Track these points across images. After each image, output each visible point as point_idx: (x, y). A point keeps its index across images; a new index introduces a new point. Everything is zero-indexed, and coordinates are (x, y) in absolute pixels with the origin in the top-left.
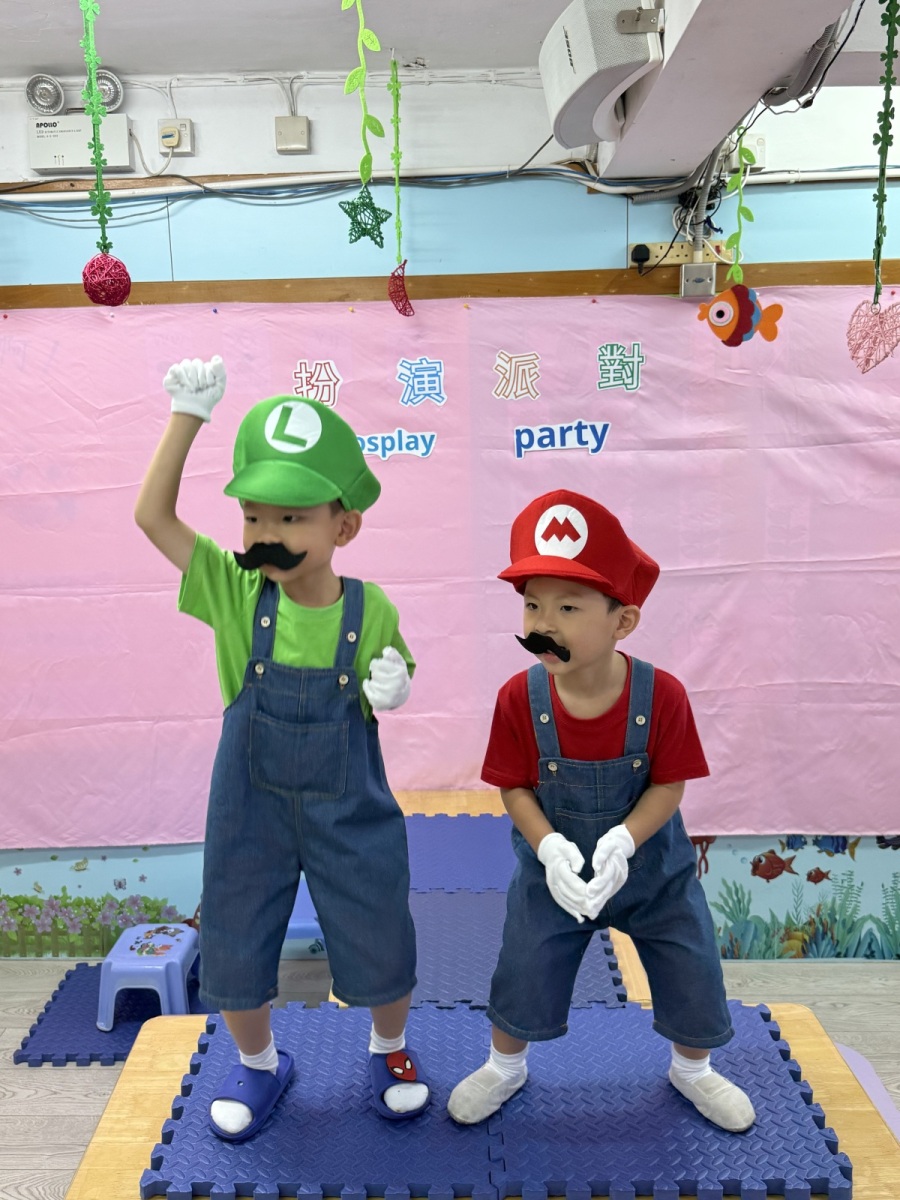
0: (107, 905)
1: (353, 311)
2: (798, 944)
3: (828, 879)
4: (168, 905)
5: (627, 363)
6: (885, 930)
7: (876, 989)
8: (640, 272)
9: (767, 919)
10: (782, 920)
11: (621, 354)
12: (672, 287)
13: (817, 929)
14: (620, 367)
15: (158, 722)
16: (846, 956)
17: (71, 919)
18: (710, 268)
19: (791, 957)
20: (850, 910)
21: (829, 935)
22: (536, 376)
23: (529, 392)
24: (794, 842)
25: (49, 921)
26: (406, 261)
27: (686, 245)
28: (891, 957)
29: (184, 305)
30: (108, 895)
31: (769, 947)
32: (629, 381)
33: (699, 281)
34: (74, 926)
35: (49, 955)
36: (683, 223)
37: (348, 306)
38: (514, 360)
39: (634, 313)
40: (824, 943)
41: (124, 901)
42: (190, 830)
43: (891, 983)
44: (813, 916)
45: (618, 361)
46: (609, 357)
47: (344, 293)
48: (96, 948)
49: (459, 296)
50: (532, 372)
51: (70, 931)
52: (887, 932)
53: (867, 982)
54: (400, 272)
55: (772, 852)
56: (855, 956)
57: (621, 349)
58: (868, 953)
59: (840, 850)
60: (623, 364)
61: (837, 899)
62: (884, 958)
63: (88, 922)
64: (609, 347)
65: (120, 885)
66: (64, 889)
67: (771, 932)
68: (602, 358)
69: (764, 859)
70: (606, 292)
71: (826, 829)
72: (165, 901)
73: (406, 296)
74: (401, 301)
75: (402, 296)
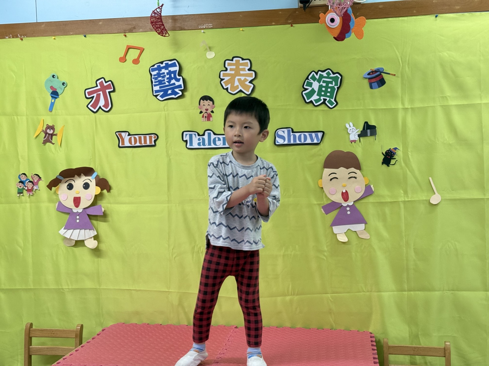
8: (305, 10)
26: (162, 5)
54: (159, 11)
70: (286, 22)
73: (163, 25)
74: (160, 28)
75: (160, 25)
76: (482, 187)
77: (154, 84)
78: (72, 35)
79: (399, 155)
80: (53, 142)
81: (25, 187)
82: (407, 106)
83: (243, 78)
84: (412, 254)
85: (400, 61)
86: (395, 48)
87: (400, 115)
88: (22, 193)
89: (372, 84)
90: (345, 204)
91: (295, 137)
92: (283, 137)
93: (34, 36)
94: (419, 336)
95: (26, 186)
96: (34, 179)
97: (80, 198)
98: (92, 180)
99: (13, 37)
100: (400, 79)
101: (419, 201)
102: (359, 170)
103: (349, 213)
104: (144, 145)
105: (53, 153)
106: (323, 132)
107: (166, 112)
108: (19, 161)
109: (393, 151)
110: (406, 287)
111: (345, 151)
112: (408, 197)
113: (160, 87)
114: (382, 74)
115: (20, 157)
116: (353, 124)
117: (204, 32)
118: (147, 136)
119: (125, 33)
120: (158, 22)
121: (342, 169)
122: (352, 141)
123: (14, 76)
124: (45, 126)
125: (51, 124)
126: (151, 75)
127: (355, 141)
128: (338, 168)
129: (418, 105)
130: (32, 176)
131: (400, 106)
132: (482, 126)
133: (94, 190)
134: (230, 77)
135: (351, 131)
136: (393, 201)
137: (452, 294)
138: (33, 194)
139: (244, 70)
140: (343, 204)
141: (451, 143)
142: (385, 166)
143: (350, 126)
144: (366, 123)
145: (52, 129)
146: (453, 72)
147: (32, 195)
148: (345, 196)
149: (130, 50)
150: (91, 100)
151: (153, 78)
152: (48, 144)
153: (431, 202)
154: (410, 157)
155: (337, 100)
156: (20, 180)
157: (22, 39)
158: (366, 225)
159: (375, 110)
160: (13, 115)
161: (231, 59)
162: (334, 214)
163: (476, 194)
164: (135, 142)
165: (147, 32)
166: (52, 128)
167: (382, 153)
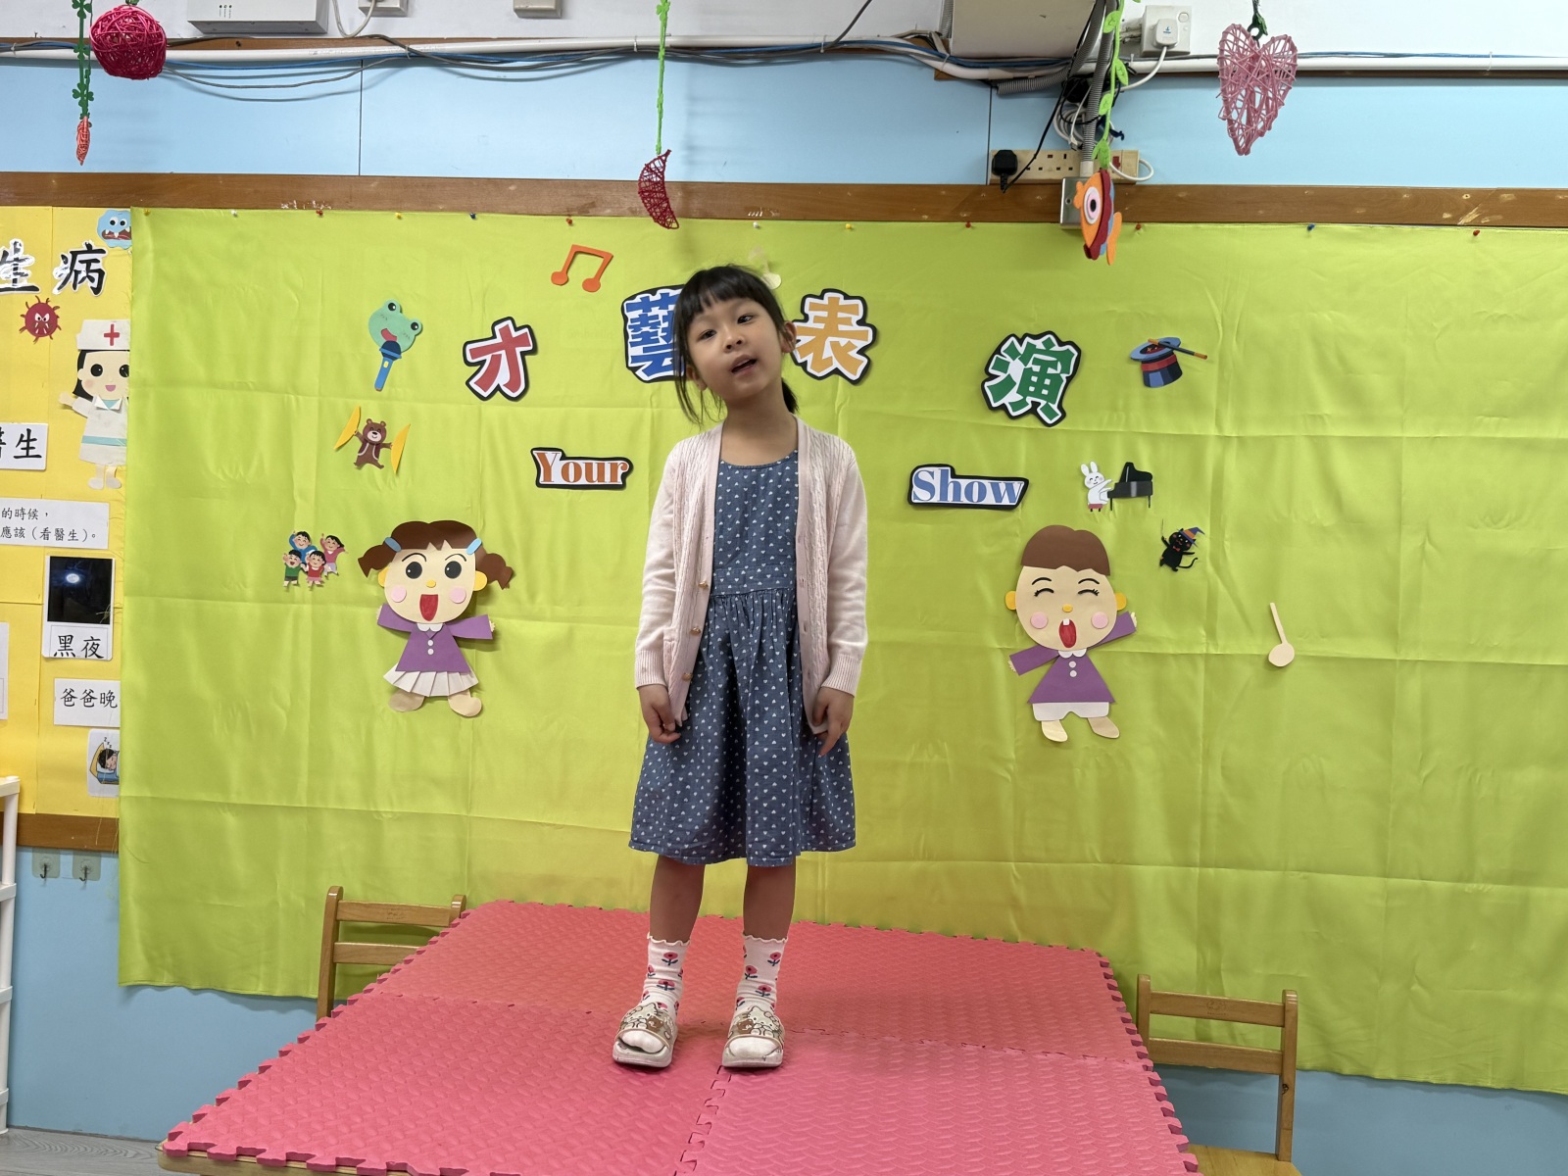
8: (1003, 191)
12: (1047, 213)
26: (668, 152)
27: (1071, 154)
36: (1067, 123)
54: (658, 164)
70: (955, 216)
73: (666, 199)
74: (658, 205)
75: (661, 198)
76: (1392, 632)
77: (630, 340)
78: (442, 210)
79: (1203, 545)
80: (381, 461)
81: (303, 566)
82: (1229, 431)
83: (843, 341)
84: (1217, 780)
85: (1220, 325)
86: (1210, 296)
87: (1212, 452)
88: (295, 578)
89: (1151, 375)
90: (1065, 653)
91: (957, 487)
92: (929, 488)
93: (351, 208)
94: (1223, 973)
95: (307, 562)
96: (328, 548)
97: (436, 596)
98: (467, 558)
99: (300, 207)
100: (1216, 367)
101: (1243, 657)
102: (1104, 576)
103: (1073, 674)
104: (597, 483)
105: (379, 490)
106: (1026, 482)
107: (655, 410)
108: (293, 501)
109: (1190, 534)
110: (1197, 856)
111: (1075, 529)
112: (1216, 645)
113: (645, 350)
114: (1175, 352)
115: (295, 493)
116: (1098, 467)
117: (758, 227)
118: (606, 463)
119: (570, 215)
120: (656, 192)
121: (1065, 571)
122: (1092, 507)
123: (296, 300)
124: (363, 424)
125: (377, 420)
126: (626, 319)
127: (1099, 507)
128: (1055, 567)
129: (1254, 430)
130: (322, 540)
131: (1213, 431)
132: (1400, 491)
133: (473, 579)
134: (813, 337)
135: (1093, 481)
136: (1180, 652)
137: (1305, 878)
138: (322, 582)
139: (847, 321)
140: (1061, 653)
141: (1326, 524)
142: (1166, 569)
143: (1091, 471)
144: (1129, 465)
145: (379, 430)
146: (1342, 359)
147: (318, 586)
148: (1068, 634)
149: (580, 257)
150: (477, 367)
151: (630, 327)
152: (367, 466)
153: (1271, 660)
154: (1227, 551)
155: (1065, 405)
156: (292, 549)
157: (321, 214)
158: (1113, 706)
159: (1154, 438)
160: (287, 393)
161: (819, 293)
162: (1037, 674)
163: (1377, 650)
164: (578, 476)
165: (621, 218)
166: (380, 428)
167: (1163, 539)
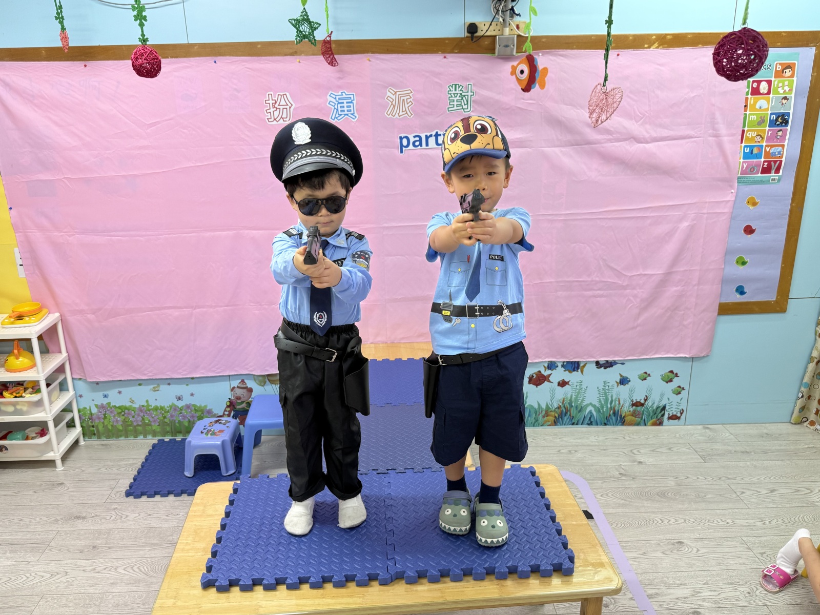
0: (172, 409)
1: (299, 62)
2: (551, 419)
3: (569, 385)
4: (208, 408)
5: (465, 96)
6: (598, 410)
7: (592, 442)
8: (472, 40)
9: (536, 406)
10: (544, 407)
11: (461, 90)
12: (491, 49)
13: (563, 410)
14: (461, 98)
15: (195, 309)
16: (577, 424)
17: (153, 417)
18: (514, 38)
19: (548, 425)
20: (580, 401)
21: (569, 413)
22: (410, 103)
23: (407, 113)
24: (551, 366)
25: (140, 419)
26: (332, 32)
27: (499, 24)
28: (601, 425)
29: (195, 58)
30: (173, 404)
31: (537, 421)
32: (465, 107)
33: (507, 46)
34: (155, 421)
35: (142, 437)
36: (498, 10)
37: (296, 59)
38: (398, 93)
39: (468, 65)
40: (566, 418)
41: (182, 407)
42: (218, 369)
43: (600, 438)
44: (560, 404)
45: (459, 95)
46: (454, 92)
47: (294, 51)
48: (168, 432)
49: (364, 53)
50: (409, 101)
51: (153, 424)
52: (600, 412)
53: (588, 438)
54: (328, 39)
55: (540, 372)
56: (582, 424)
57: (461, 87)
58: (589, 422)
59: (576, 369)
60: (462, 96)
61: (574, 395)
62: (597, 425)
63: (162, 418)
64: (454, 86)
65: (179, 398)
66: (147, 401)
67: (538, 413)
68: (450, 92)
69: (535, 376)
70: (452, 52)
71: (567, 358)
72: (206, 406)
